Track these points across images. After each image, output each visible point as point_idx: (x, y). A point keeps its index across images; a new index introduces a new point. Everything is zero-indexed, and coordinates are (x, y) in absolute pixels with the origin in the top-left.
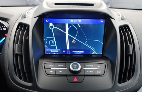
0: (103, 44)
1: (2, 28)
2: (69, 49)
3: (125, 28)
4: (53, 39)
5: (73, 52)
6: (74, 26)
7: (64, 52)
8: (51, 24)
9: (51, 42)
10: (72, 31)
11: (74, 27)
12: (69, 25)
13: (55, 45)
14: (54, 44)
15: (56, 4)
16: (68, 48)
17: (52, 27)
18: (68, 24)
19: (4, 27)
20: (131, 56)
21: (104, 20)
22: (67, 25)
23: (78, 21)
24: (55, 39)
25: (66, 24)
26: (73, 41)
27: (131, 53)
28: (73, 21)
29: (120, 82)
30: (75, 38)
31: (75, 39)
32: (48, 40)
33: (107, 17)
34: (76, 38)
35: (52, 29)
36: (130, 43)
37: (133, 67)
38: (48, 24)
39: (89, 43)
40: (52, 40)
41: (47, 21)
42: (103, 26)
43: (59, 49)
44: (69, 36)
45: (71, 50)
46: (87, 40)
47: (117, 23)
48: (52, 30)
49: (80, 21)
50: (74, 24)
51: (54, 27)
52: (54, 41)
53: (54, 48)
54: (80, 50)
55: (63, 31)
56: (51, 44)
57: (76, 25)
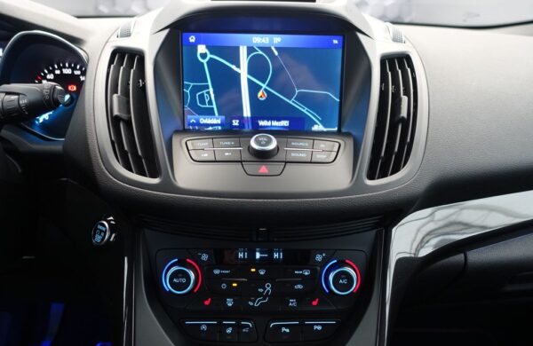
0: (341, 103)
1: (60, 68)
2: (249, 115)
4: (207, 87)
5: (261, 123)
6: (260, 52)
7: (236, 123)
8: (202, 49)
9: (202, 97)
10: (257, 68)
11: (261, 55)
12: (251, 49)
13: (212, 104)
14: (210, 103)
16: (247, 112)
17: (204, 56)
18: (245, 48)
19: (65, 67)
20: (405, 122)
21: (341, 38)
22: (243, 51)
23: (271, 40)
24: (211, 90)
25: (241, 48)
26: (260, 94)
27: (404, 113)
28: (259, 40)
29: (371, 176)
30: (264, 86)
31: (265, 90)
34: (267, 85)
35: (205, 62)
37: (407, 147)
38: (194, 46)
39: (302, 99)
40: (204, 92)
41: (192, 39)
42: (339, 52)
43: (223, 117)
44: (249, 80)
45: (254, 119)
46: (297, 91)
48: (202, 64)
49: (277, 40)
50: (261, 48)
51: (209, 56)
52: (208, 93)
53: (210, 112)
54: (279, 119)
55: (234, 67)
56: (202, 101)
57: (267, 50)
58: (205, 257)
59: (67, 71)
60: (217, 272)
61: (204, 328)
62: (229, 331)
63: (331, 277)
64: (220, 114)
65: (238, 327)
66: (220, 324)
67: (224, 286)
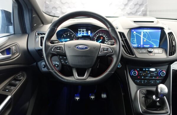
0: (160, 42)
3: (170, 34)
5: (144, 46)
7: (140, 46)
8: (135, 32)
9: (134, 41)
10: (144, 35)
12: (144, 32)
14: (135, 42)
15: (135, 22)
16: (142, 44)
17: (135, 34)
20: (174, 46)
22: (142, 33)
24: (136, 40)
27: (174, 44)
29: (169, 56)
30: (145, 39)
32: (133, 40)
33: (162, 29)
35: (135, 35)
36: (173, 41)
37: (175, 51)
38: (133, 32)
39: (152, 41)
41: (133, 31)
44: (143, 38)
45: (143, 45)
47: (167, 31)
49: (149, 31)
50: (146, 32)
51: (136, 34)
53: (135, 44)
54: (148, 45)
55: (140, 36)
56: (134, 42)
57: (147, 32)
58: (138, 70)
59: (101, 35)
60: (140, 72)
61: (138, 82)
62: (143, 82)
63: (161, 73)
64: (137, 44)
65: (144, 82)
66: (141, 81)
67: (142, 75)
